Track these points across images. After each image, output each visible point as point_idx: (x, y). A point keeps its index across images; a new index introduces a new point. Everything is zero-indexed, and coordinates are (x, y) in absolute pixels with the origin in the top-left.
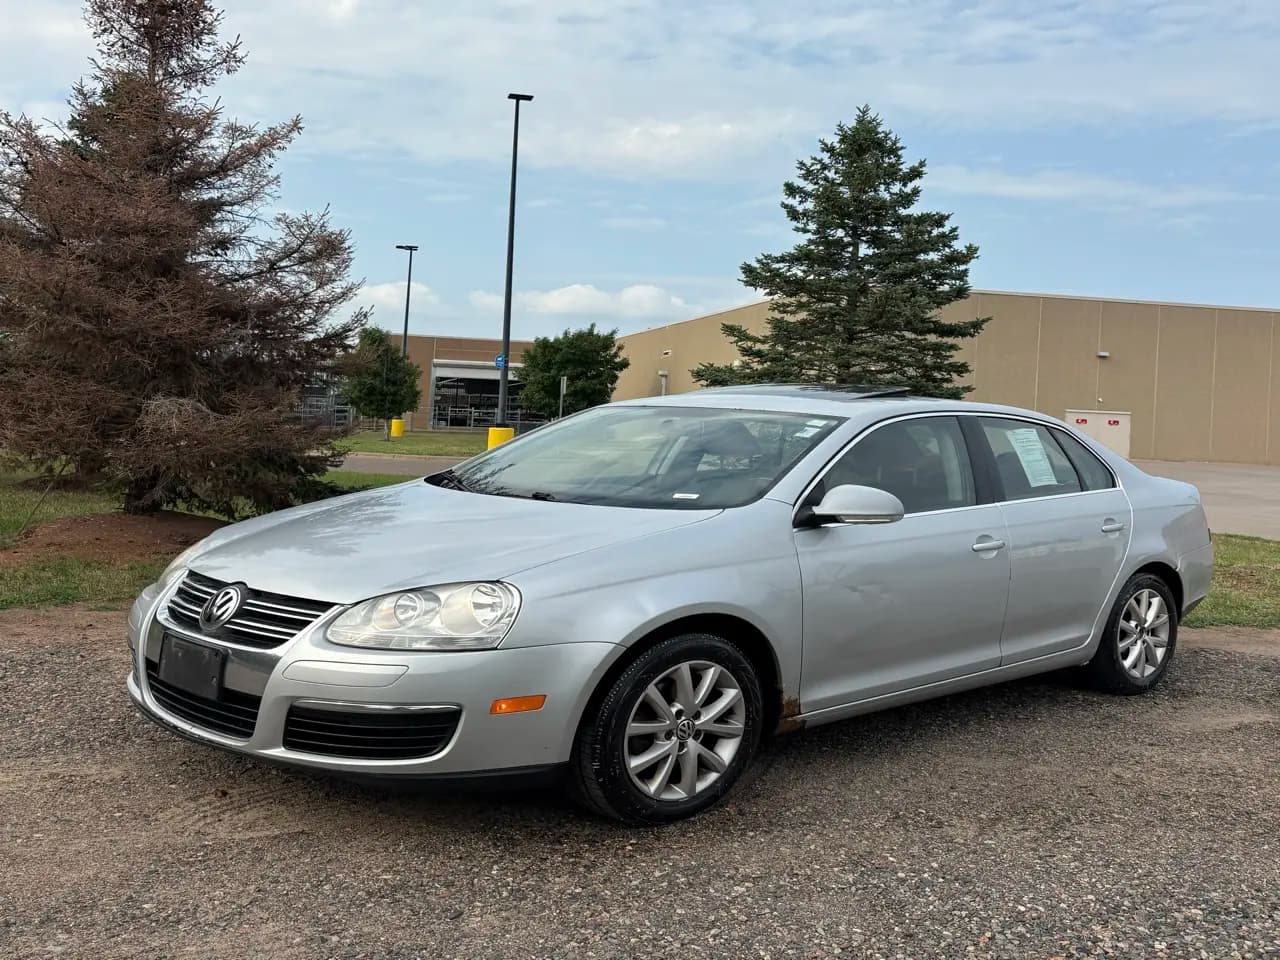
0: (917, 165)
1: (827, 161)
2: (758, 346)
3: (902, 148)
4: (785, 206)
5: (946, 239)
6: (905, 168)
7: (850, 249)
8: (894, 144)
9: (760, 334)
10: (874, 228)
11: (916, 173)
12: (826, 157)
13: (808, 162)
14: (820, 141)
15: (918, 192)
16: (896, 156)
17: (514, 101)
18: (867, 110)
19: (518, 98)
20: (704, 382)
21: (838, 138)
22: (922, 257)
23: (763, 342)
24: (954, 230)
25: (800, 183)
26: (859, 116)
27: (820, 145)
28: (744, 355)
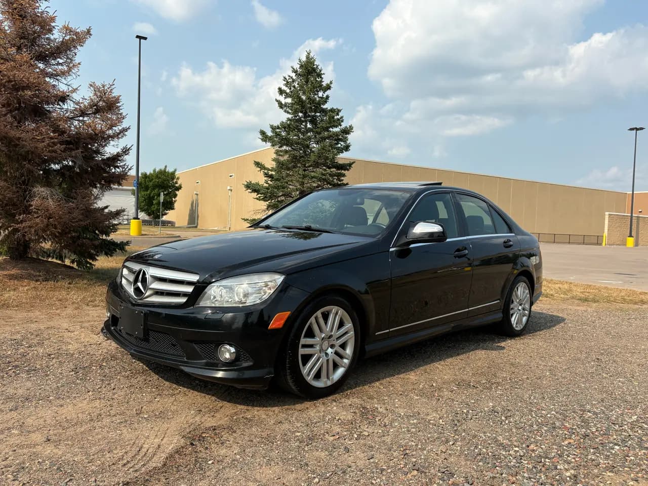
0: (329, 83)
1: (294, 78)
2: (270, 173)
3: (324, 74)
4: (277, 101)
5: (339, 121)
6: (324, 84)
7: (304, 124)
8: (320, 71)
9: (269, 167)
10: (313, 114)
11: (328, 87)
12: (293, 75)
13: (287, 78)
14: (292, 67)
15: (329, 97)
16: (321, 77)
17: (138, 39)
18: (310, 53)
19: (140, 38)
20: (249, 191)
21: (299, 66)
22: (331, 129)
23: (272, 171)
24: (342, 117)
25: (284, 88)
26: (307, 56)
27: (291, 69)
28: (265, 177)
